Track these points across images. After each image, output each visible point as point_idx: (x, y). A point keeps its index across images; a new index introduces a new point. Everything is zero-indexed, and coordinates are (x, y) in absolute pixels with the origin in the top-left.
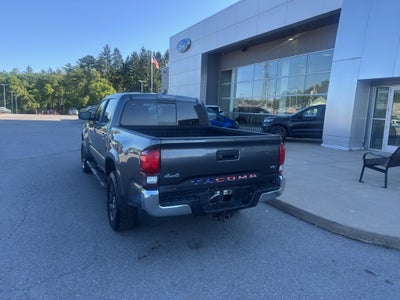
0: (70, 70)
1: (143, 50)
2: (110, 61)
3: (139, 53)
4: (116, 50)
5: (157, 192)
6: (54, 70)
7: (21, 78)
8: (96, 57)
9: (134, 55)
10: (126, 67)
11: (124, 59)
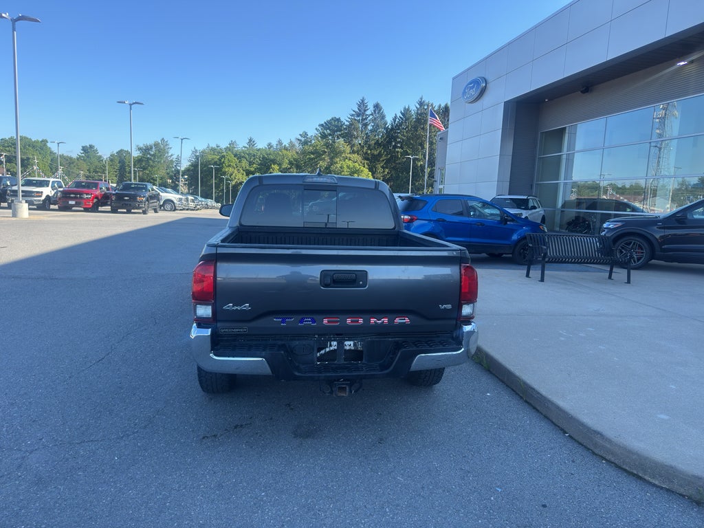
0: (305, 143)
1: (421, 104)
2: (366, 125)
3: (413, 108)
4: (377, 106)
5: (208, 332)
6: (286, 143)
7: (239, 156)
8: (345, 119)
9: (406, 112)
10: (391, 134)
11: (389, 120)
